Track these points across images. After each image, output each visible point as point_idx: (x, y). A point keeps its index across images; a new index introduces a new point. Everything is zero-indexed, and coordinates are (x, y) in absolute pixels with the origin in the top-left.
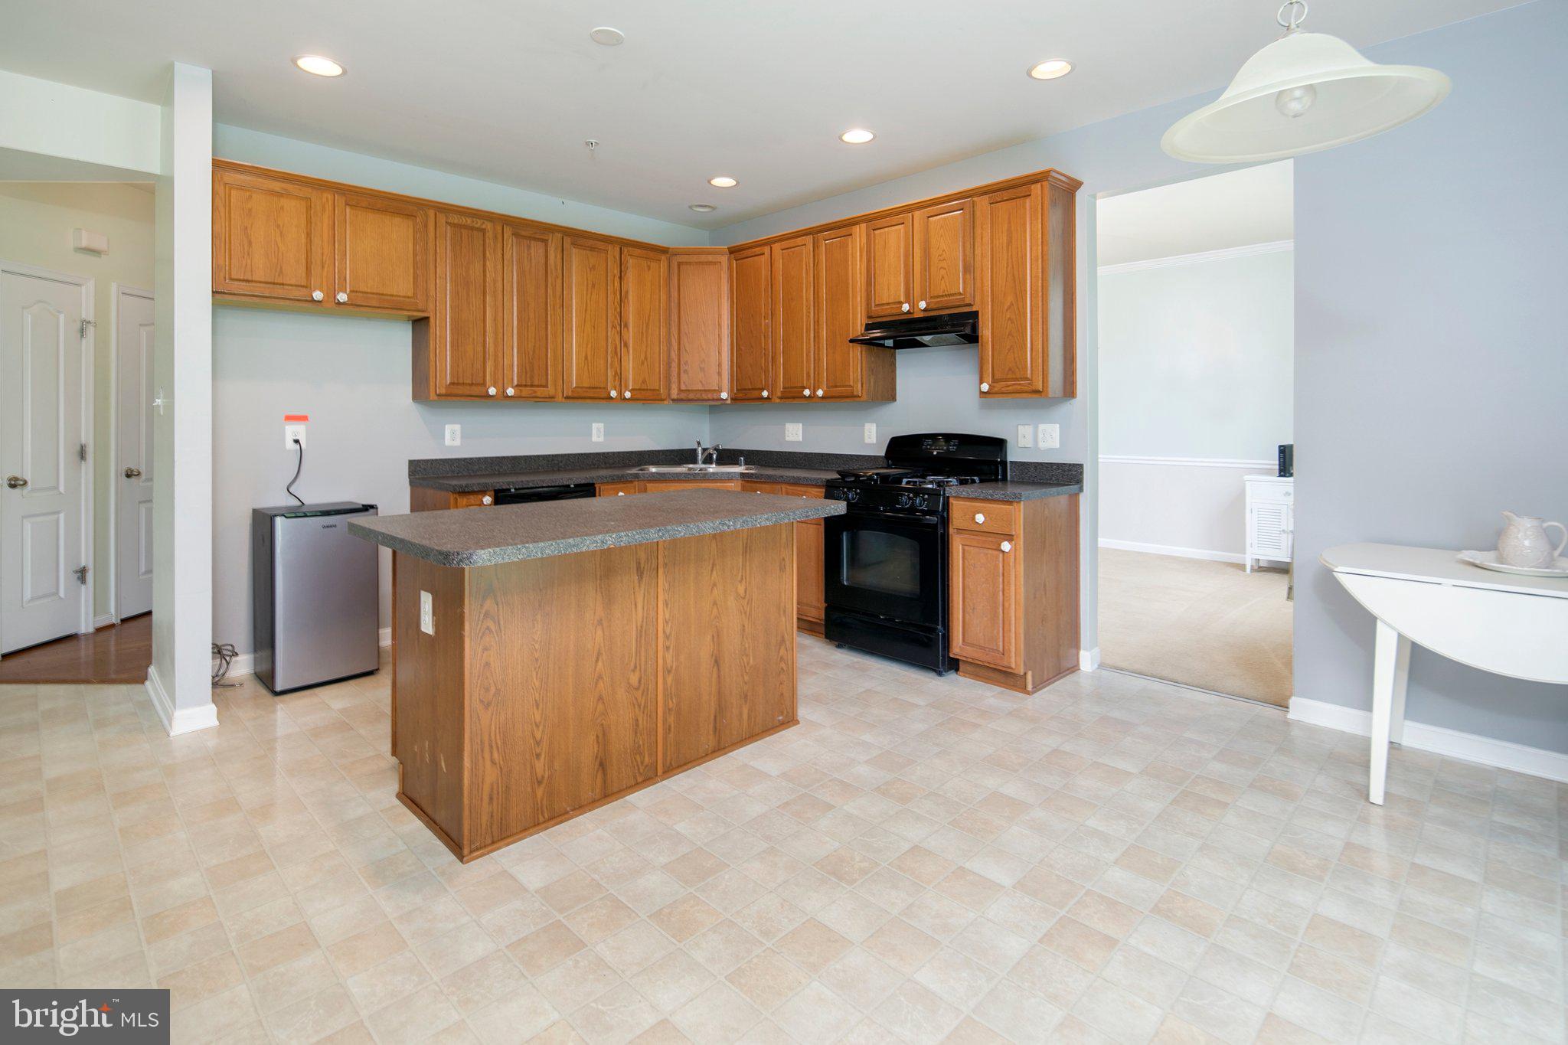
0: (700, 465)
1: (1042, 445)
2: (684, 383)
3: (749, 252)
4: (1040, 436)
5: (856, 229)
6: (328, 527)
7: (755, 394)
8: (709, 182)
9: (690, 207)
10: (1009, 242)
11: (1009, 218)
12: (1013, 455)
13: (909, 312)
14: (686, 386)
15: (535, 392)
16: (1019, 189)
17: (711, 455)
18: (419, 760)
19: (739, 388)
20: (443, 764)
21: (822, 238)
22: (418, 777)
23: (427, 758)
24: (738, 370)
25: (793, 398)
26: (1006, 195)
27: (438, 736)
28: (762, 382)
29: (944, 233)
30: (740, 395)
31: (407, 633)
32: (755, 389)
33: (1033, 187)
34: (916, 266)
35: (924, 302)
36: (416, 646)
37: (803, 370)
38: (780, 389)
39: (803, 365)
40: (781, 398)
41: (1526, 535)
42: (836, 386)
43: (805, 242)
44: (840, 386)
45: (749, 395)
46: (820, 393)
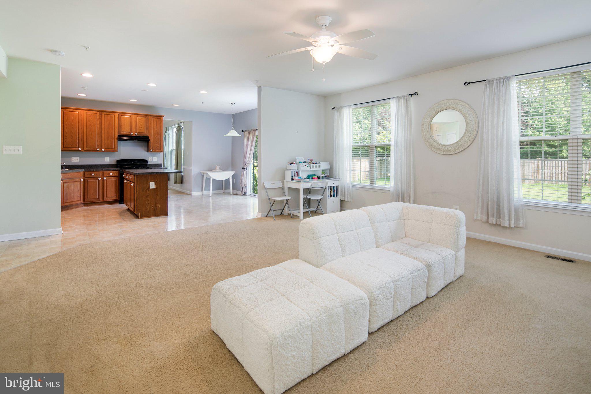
1: (154, 161)
4: (154, 159)
5: (115, 114)
7: (77, 149)
10: (156, 126)
11: (156, 122)
12: (149, 162)
16: (159, 117)
18: (148, 209)
19: (65, 147)
20: (159, 206)
21: (103, 113)
22: (148, 212)
23: (152, 207)
24: (65, 142)
25: (91, 151)
26: (156, 117)
27: (157, 202)
28: (77, 146)
29: (142, 121)
30: (66, 149)
31: (143, 191)
32: (74, 148)
33: (161, 117)
34: (134, 126)
35: (136, 134)
36: (148, 192)
37: (95, 144)
38: (85, 148)
39: (95, 142)
40: (85, 150)
41: (218, 167)
42: (108, 149)
43: (97, 113)
44: (110, 149)
45: (71, 149)
46: (103, 150)
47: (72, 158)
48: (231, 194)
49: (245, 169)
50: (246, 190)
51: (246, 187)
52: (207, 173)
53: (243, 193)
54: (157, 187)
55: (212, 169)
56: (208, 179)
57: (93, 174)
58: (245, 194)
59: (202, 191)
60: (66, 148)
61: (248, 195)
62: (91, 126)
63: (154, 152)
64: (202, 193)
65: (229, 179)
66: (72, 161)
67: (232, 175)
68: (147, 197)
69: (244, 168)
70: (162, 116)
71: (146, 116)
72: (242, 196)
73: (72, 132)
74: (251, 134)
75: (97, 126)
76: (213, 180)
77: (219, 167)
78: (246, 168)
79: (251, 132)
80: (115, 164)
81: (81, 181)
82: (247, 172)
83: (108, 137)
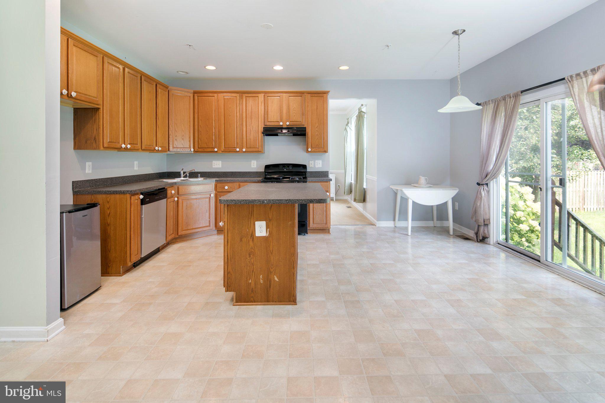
0: (182, 179)
1: (316, 166)
2: (175, 144)
3: (206, 94)
4: (316, 164)
5: (260, 95)
6: (84, 216)
7: (212, 150)
8: (205, 67)
9: (177, 72)
10: (317, 108)
11: (317, 102)
12: (309, 170)
13: (282, 125)
14: (176, 146)
15: (135, 147)
16: (320, 94)
17: (186, 175)
18: (253, 285)
19: (199, 147)
20: (276, 279)
21: (244, 95)
22: (252, 291)
23: (262, 281)
24: (199, 140)
25: (230, 152)
26: (316, 95)
27: (272, 270)
28: (213, 145)
29: (295, 102)
30: (200, 150)
31: (241, 240)
32: (209, 148)
33: (324, 94)
34: (285, 111)
35: (288, 123)
36: (251, 243)
37: (235, 142)
38: (223, 148)
39: (235, 140)
40: (223, 151)
41: (423, 180)
42: (251, 148)
43: (236, 96)
44: (253, 148)
45: (206, 150)
46: (244, 150)
47: (214, 162)
48: (451, 233)
49: (485, 187)
50: (486, 232)
51: (487, 225)
52: (401, 190)
53: (481, 238)
54: (270, 233)
55: (411, 183)
56: (405, 200)
57: (226, 187)
58: (483, 240)
59: (394, 220)
60: (201, 148)
61: (492, 243)
62: (230, 116)
63: (314, 152)
64: (395, 224)
65: (446, 204)
66: (213, 167)
67: (452, 196)
68: (250, 256)
69: (483, 185)
70: (326, 93)
71: (301, 93)
72: (476, 244)
73: (207, 125)
74: (502, 109)
75: (236, 115)
76: (414, 203)
77: (426, 179)
78: (487, 184)
79: (502, 103)
80: (262, 171)
81: (211, 197)
82: (488, 192)
83: (251, 131)
